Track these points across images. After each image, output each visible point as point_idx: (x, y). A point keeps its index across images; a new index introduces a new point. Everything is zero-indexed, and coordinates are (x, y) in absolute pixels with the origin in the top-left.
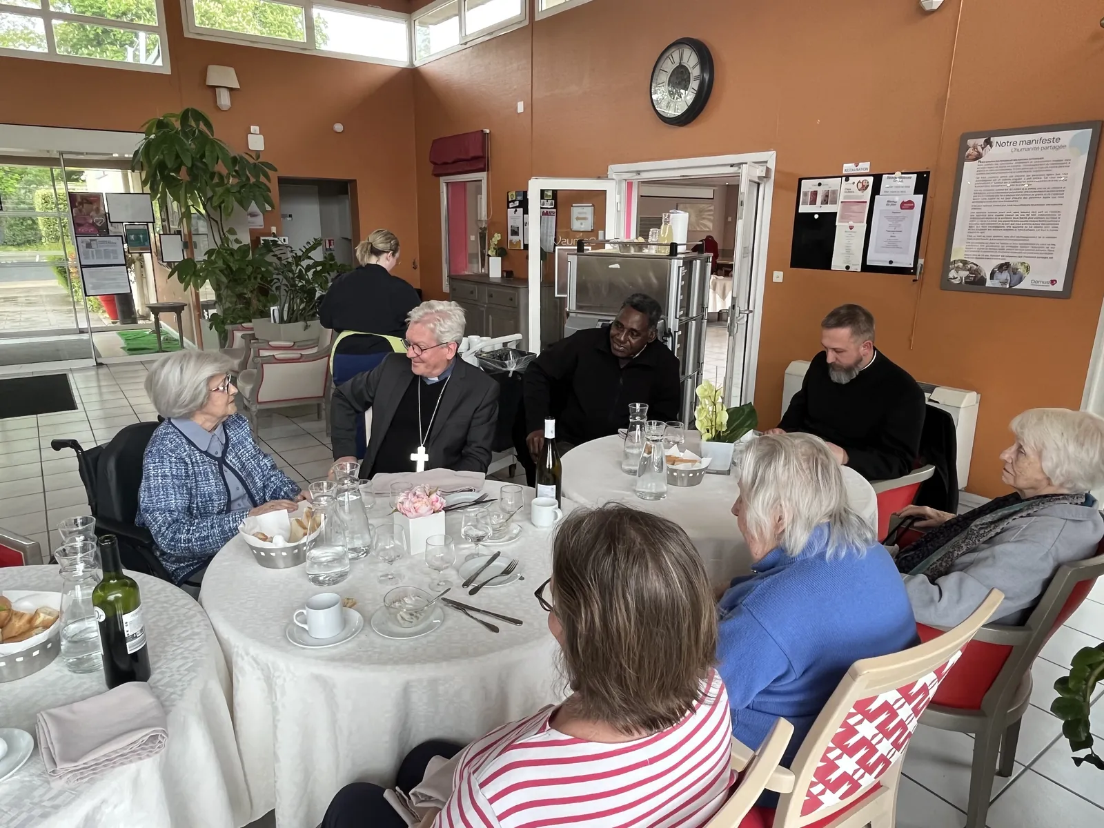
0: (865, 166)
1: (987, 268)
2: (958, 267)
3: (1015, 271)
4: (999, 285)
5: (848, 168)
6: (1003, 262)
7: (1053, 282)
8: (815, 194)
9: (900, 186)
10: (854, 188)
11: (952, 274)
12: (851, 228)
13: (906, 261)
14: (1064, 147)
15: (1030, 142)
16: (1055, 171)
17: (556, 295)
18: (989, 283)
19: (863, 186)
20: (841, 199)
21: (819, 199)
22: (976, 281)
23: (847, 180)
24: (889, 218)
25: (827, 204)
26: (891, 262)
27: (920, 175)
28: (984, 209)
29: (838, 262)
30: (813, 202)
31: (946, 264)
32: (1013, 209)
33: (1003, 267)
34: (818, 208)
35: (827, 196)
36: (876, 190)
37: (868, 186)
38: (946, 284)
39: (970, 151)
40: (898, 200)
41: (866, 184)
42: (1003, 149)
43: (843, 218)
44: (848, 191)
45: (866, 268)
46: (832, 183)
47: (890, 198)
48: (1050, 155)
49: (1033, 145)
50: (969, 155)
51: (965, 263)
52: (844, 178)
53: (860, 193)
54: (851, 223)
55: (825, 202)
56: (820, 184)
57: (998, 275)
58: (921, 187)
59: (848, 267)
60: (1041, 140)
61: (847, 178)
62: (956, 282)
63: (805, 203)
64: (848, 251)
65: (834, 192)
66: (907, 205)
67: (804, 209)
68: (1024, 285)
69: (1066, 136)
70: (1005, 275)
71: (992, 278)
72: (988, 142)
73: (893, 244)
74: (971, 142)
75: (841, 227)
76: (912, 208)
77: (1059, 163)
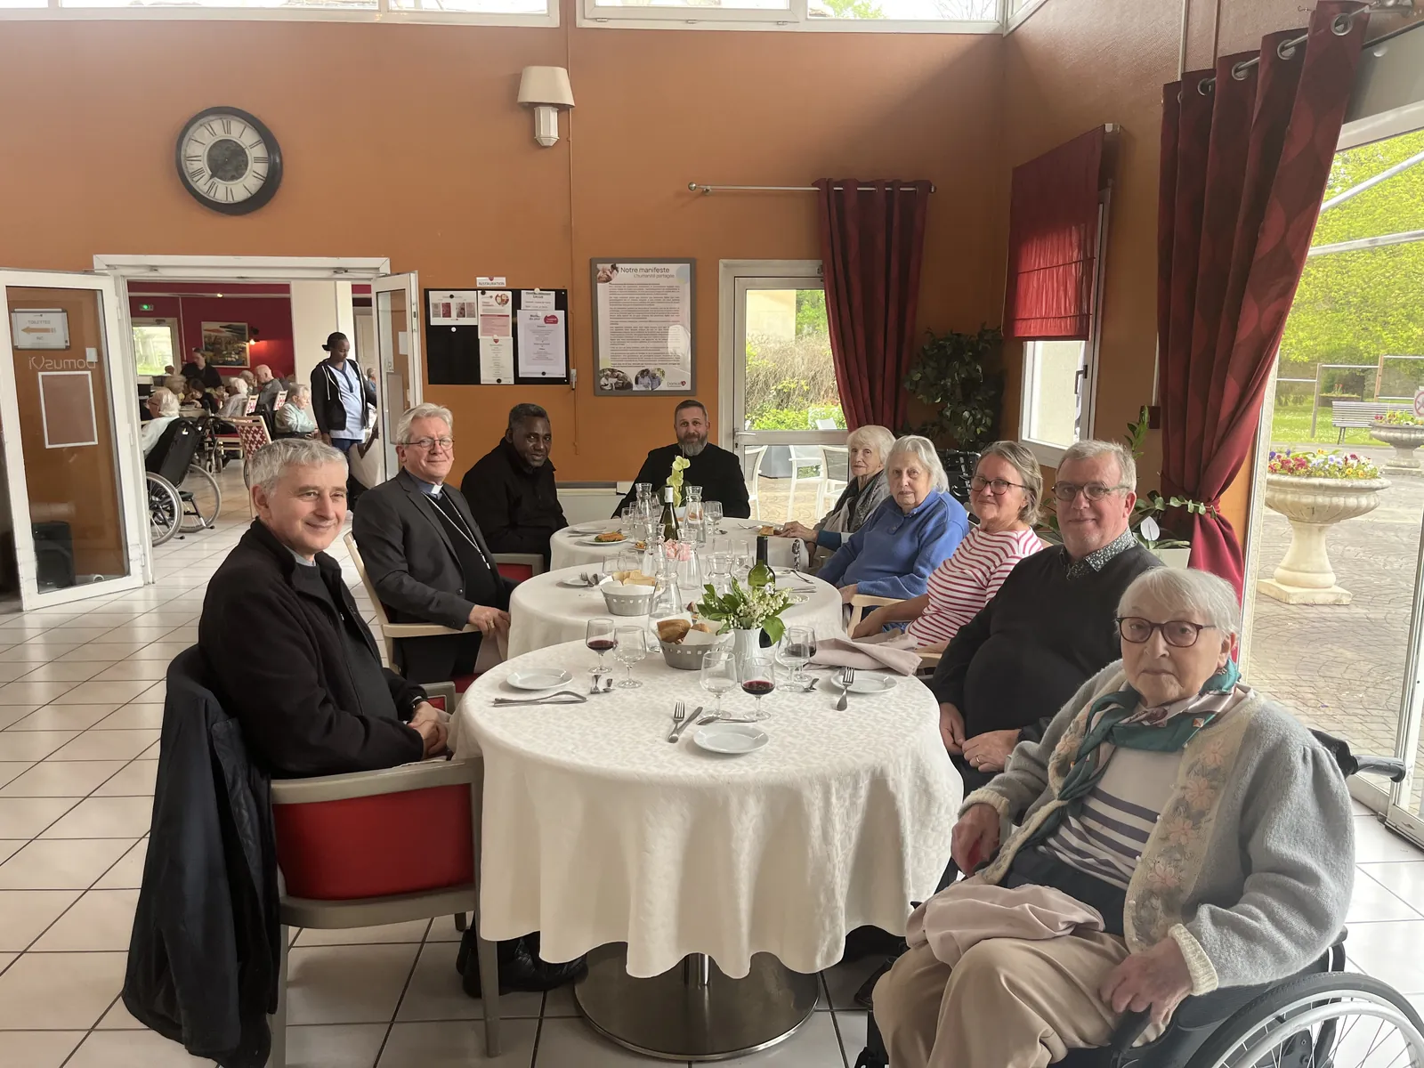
0: (501, 281)
1: (631, 374)
2: (607, 375)
3: (654, 377)
4: (644, 389)
5: (482, 281)
6: (644, 369)
7: (683, 383)
8: (447, 307)
9: (539, 303)
10: (492, 301)
11: (603, 381)
12: (496, 341)
13: (559, 372)
14: (673, 276)
15: (647, 271)
16: (669, 295)
17: (48, 446)
18: (635, 388)
19: (502, 300)
20: (480, 313)
21: (454, 313)
22: (624, 386)
23: (483, 293)
24: (534, 332)
25: (464, 316)
26: (544, 373)
27: (558, 293)
28: (620, 325)
29: (487, 376)
30: (447, 314)
31: (596, 373)
32: (643, 324)
33: (644, 373)
34: (453, 321)
35: (463, 309)
36: (517, 304)
37: (508, 300)
38: (599, 391)
39: (600, 274)
40: (542, 315)
41: (505, 298)
42: (626, 274)
43: (486, 332)
44: (486, 304)
45: (519, 380)
46: (469, 296)
47: (534, 313)
48: (663, 282)
49: (650, 273)
50: (600, 277)
51: (613, 371)
52: (479, 292)
53: (500, 307)
54: (496, 337)
55: (461, 314)
56: (452, 296)
57: (640, 380)
58: (561, 302)
59: (499, 381)
60: (657, 270)
61: (483, 291)
62: (608, 388)
63: (436, 315)
64: (497, 365)
65: (470, 305)
66: (551, 320)
67: (435, 321)
68: (663, 387)
69: (673, 268)
70: (647, 380)
71: (637, 382)
72: (614, 268)
73: (542, 356)
74: (600, 266)
75: (485, 341)
76: (556, 322)
77: (671, 289)
